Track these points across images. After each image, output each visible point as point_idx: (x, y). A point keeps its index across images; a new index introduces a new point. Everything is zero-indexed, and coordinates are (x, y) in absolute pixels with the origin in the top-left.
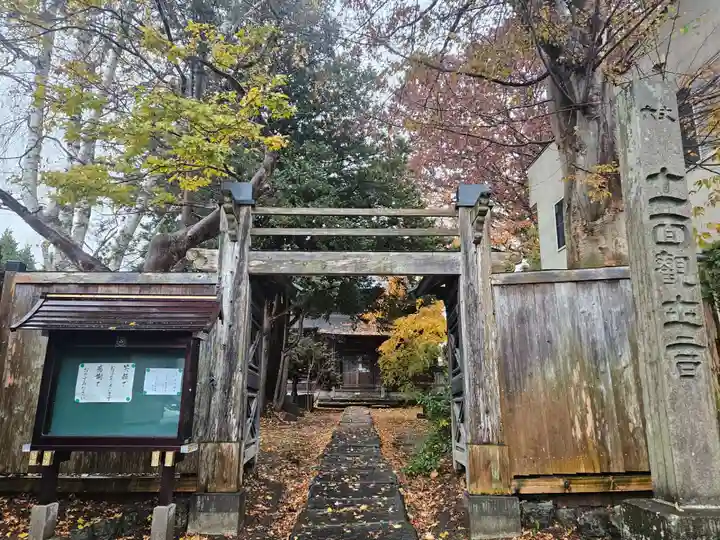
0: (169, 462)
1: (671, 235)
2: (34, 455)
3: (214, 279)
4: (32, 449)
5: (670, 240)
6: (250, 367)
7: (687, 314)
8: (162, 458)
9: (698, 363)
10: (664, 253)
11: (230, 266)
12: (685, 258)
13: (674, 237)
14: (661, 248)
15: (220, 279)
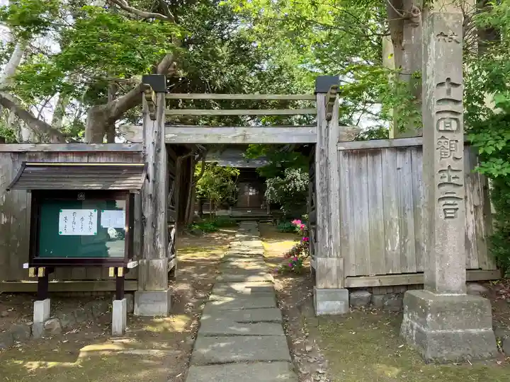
0: (120, 274)
1: (449, 125)
2: (32, 270)
3: (141, 149)
4: (30, 266)
5: (448, 129)
6: (170, 208)
7: (453, 178)
8: (116, 272)
9: (457, 209)
10: (443, 137)
11: (151, 138)
12: (457, 141)
13: (451, 126)
14: (442, 134)
15: (145, 148)
